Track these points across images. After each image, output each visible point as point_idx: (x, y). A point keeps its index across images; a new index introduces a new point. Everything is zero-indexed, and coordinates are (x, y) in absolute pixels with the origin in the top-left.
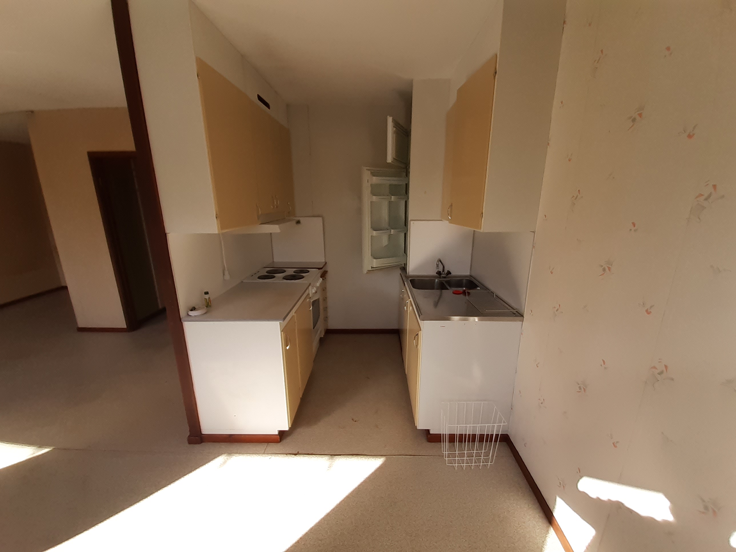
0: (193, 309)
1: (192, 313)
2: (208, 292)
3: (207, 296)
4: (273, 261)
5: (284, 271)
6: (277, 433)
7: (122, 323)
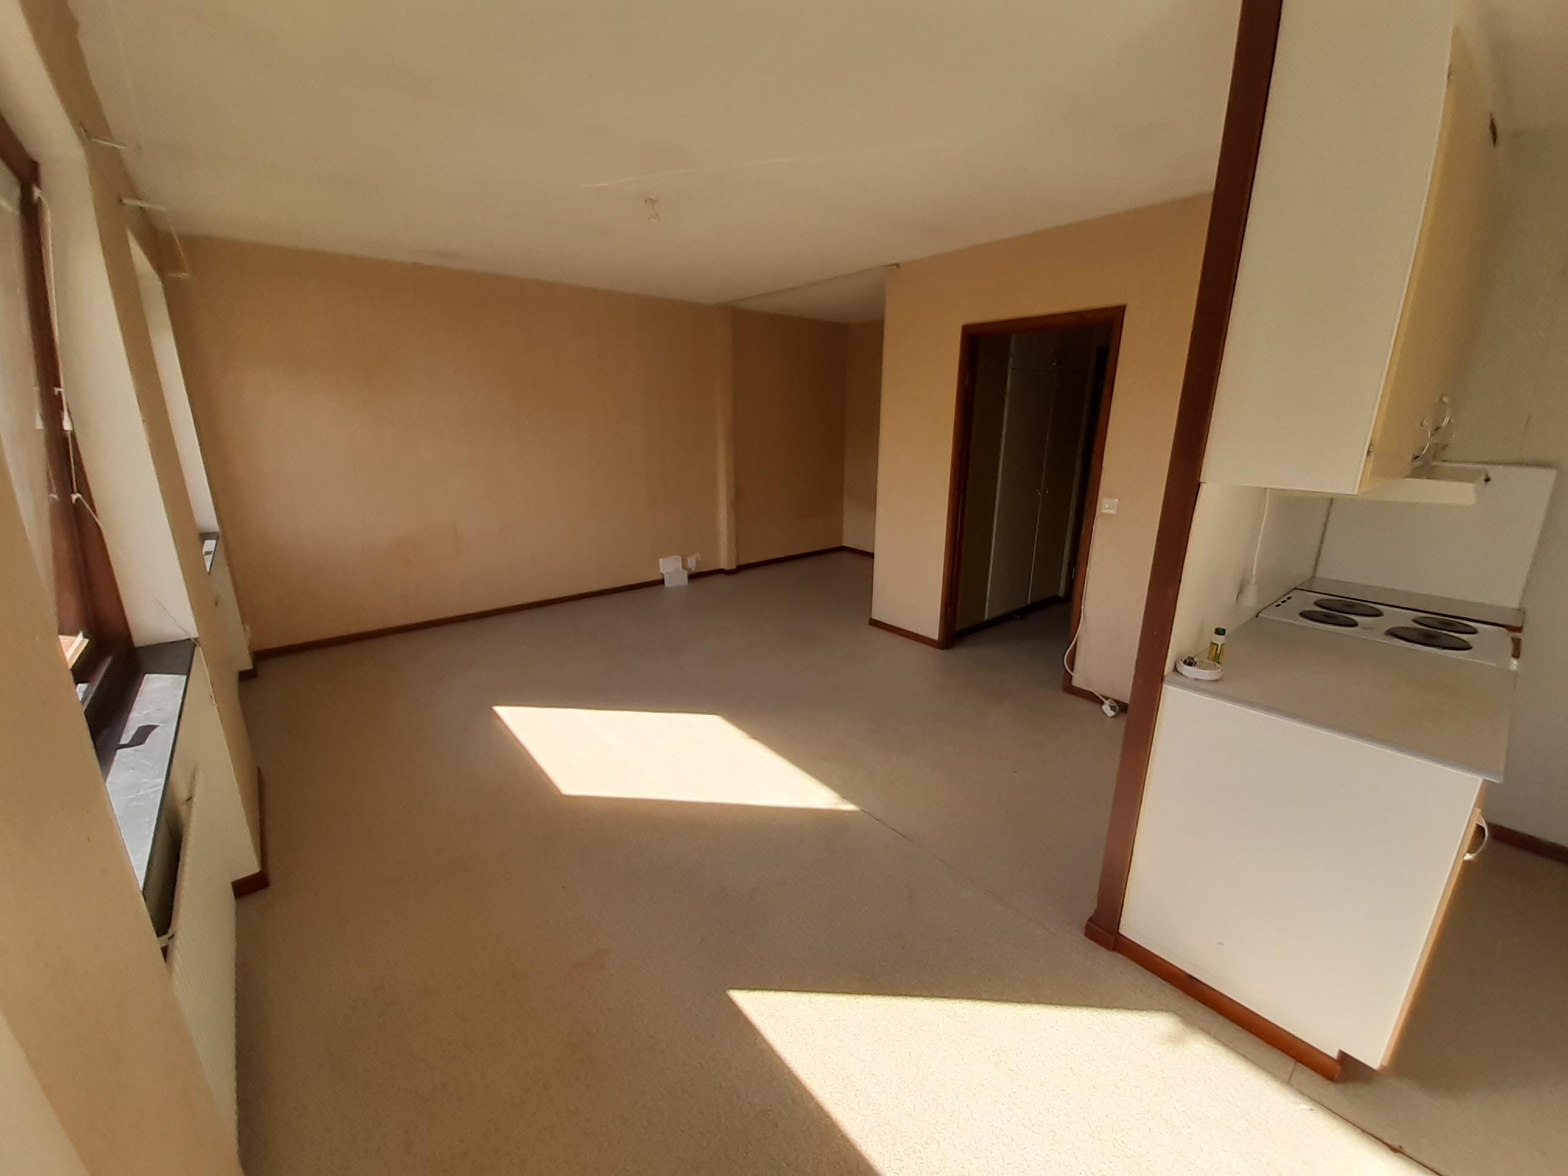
0: (1190, 662)
1: (1186, 670)
2: (1224, 630)
3: (1220, 640)
4: (1313, 577)
5: (1378, 613)
6: (1334, 1055)
7: (933, 631)
